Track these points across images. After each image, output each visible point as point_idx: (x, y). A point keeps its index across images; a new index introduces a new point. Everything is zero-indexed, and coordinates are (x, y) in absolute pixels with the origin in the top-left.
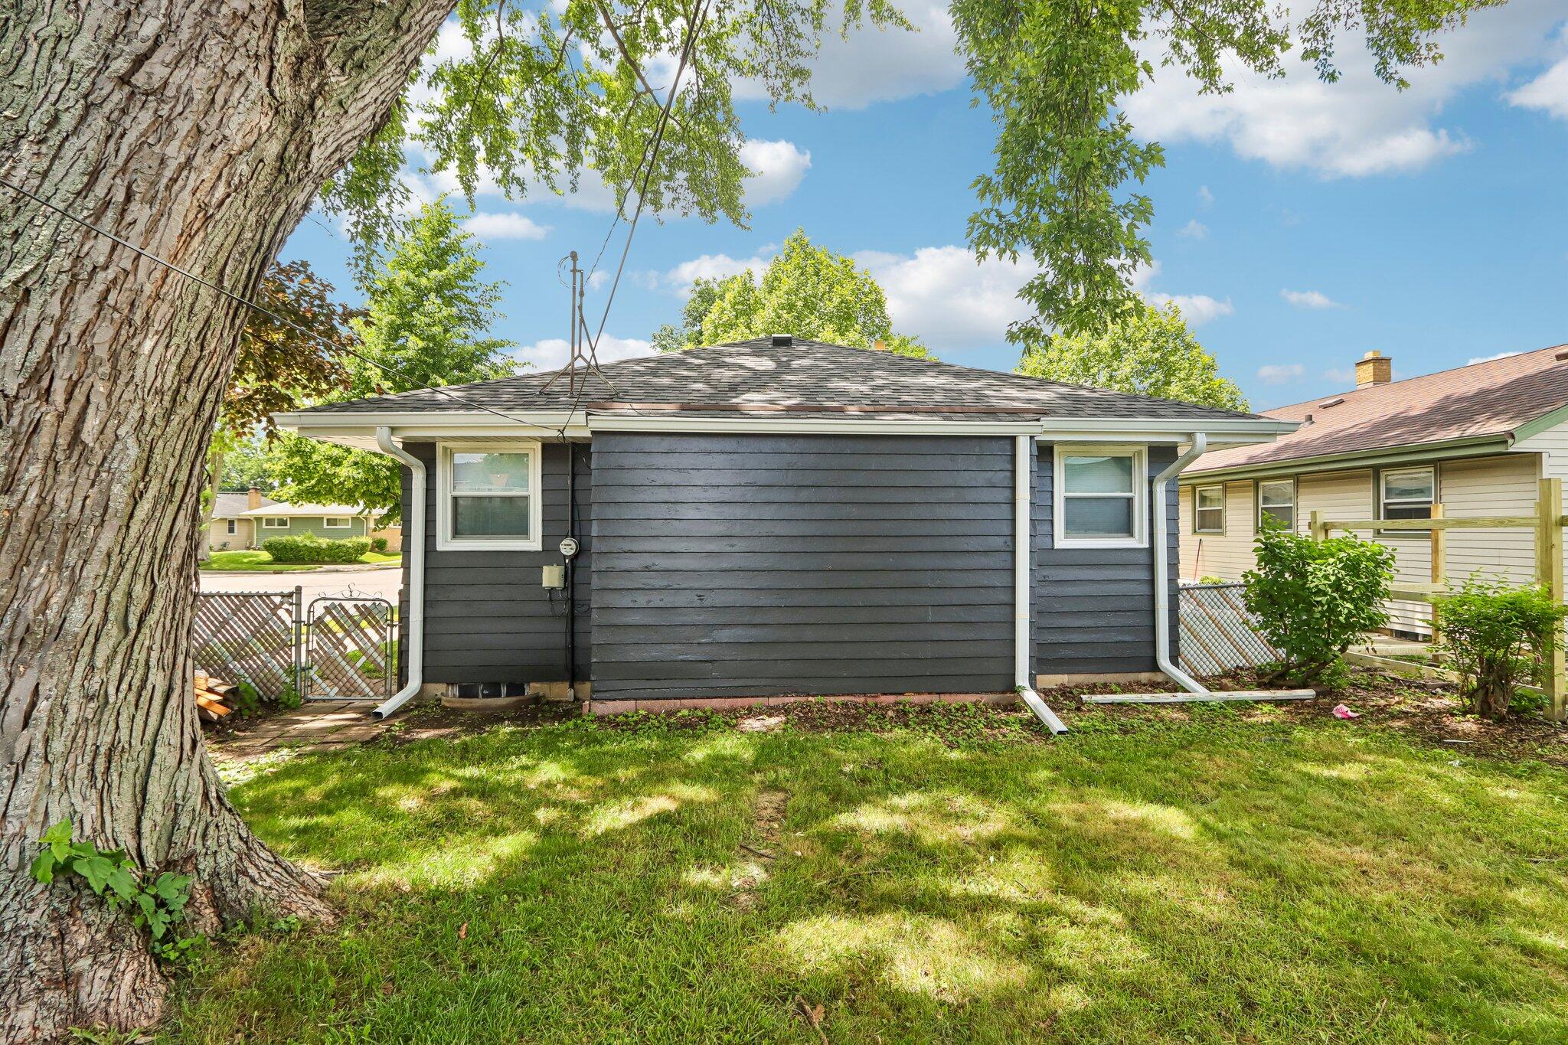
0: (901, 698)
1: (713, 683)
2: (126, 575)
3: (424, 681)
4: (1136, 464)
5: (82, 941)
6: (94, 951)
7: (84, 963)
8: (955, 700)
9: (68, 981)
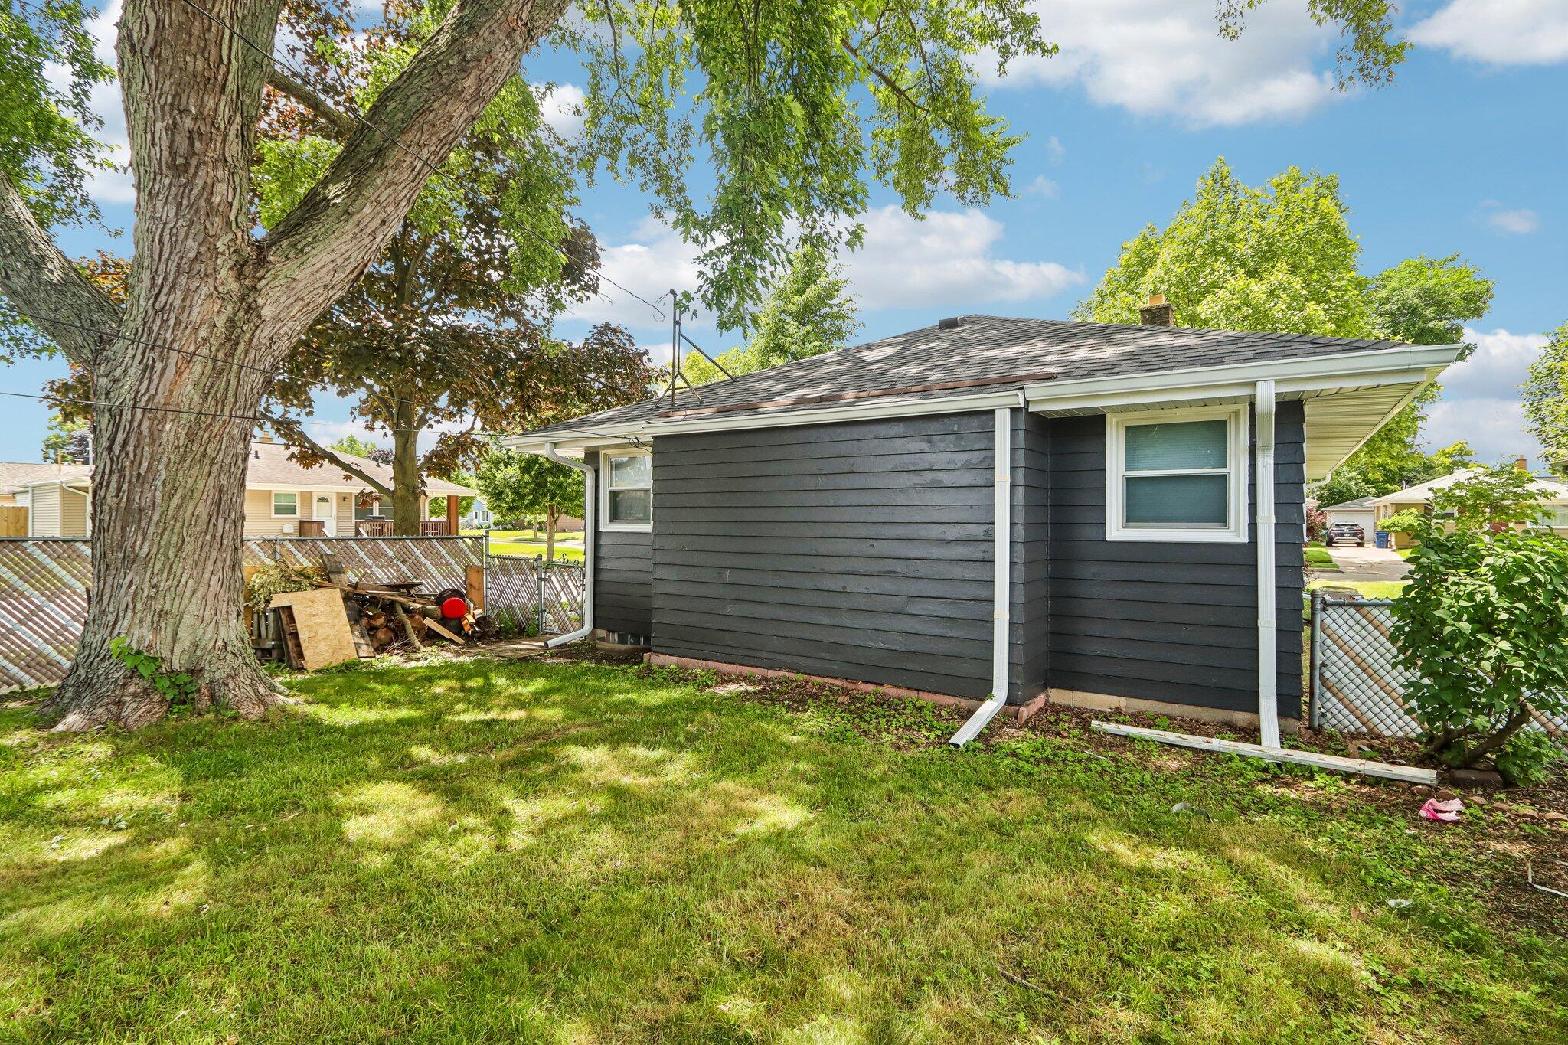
0: (880, 689)
1: (727, 650)
2: (167, 533)
3: (595, 627)
4: (1231, 428)
5: (132, 690)
6: (135, 695)
7: (128, 699)
8: (928, 700)
9: (119, 703)
